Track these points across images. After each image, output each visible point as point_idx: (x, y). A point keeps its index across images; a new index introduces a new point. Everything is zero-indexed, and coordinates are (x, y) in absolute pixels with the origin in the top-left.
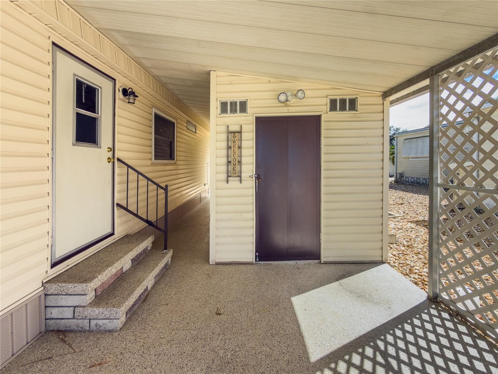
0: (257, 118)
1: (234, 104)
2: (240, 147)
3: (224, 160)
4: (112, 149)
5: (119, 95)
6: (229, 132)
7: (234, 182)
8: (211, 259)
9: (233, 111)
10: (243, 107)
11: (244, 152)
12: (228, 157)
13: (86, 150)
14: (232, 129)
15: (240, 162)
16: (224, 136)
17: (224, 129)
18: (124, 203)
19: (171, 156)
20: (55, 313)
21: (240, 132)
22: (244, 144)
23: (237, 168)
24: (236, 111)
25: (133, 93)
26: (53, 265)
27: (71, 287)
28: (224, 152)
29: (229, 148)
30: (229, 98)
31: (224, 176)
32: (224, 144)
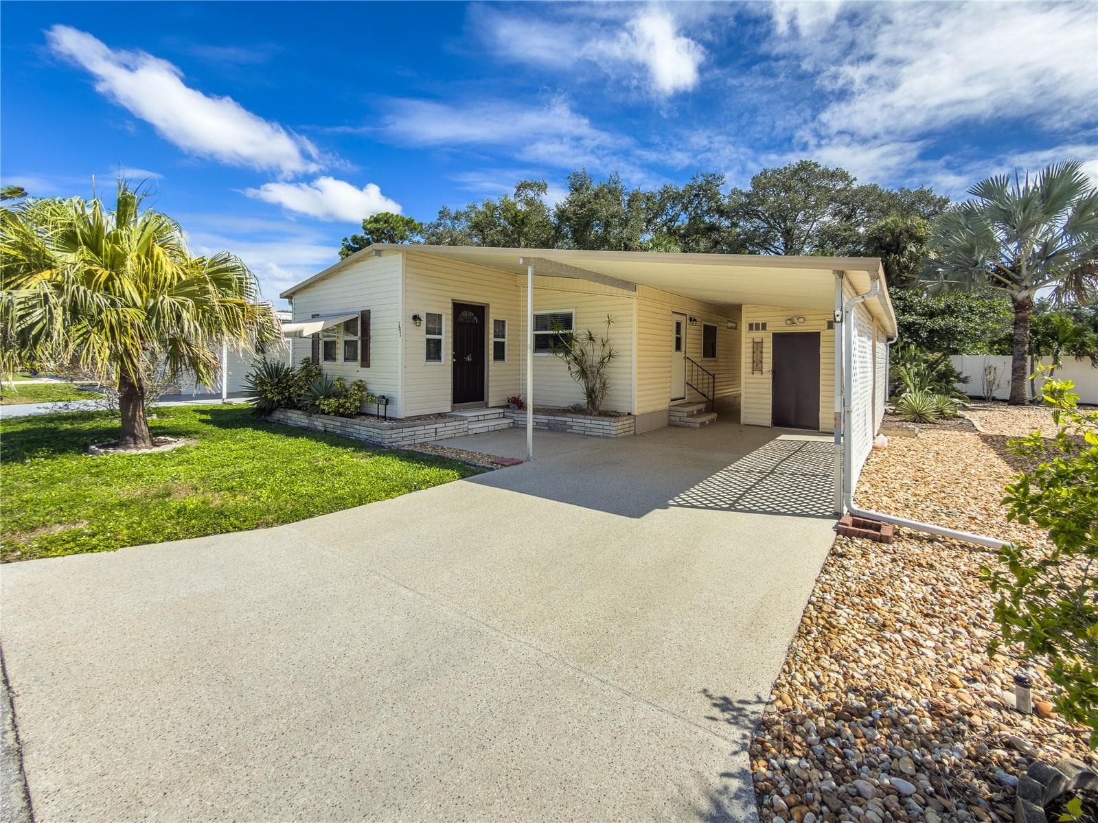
0: (773, 334)
1: (757, 325)
2: (761, 352)
3: (751, 360)
4: (685, 352)
5: (688, 322)
6: (754, 343)
7: (757, 374)
8: (742, 421)
9: (757, 329)
10: (764, 326)
11: (764, 355)
12: (753, 358)
13: (678, 353)
14: (756, 340)
15: (761, 362)
16: (751, 345)
17: (751, 340)
18: (690, 383)
19: (714, 355)
20: (673, 418)
21: (762, 343)
22: (764, 350)
23: (759, 365)
24: (759, 329)
25: (695, 320)
26: (672, 400)
27: (679, 409)
28: (751, 355)
29: (754, 352)
30: (754, 321)
31: (751, 370)
32: (751, 350)
